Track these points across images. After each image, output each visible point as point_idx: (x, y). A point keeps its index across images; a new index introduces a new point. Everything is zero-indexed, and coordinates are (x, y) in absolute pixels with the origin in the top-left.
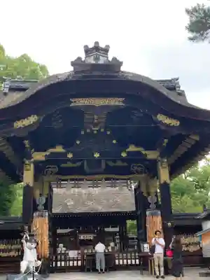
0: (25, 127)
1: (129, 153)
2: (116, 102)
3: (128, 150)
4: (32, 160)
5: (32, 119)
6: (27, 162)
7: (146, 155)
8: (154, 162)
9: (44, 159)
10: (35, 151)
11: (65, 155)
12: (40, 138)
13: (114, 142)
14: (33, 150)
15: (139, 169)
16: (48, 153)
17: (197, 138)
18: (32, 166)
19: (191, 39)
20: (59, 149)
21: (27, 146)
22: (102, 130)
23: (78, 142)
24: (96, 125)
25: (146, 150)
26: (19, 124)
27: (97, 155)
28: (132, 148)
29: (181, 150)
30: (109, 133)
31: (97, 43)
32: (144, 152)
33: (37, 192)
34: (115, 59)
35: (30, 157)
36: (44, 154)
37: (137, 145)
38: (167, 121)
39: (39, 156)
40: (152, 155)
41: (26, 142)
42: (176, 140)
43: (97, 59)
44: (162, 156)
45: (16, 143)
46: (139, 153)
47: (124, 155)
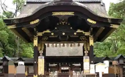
3: (77, 32)
4: (37, 36)
5: (37, 21)
6: (35, 37)
7: (84, 34)
9: (42, 35)
10: (38, 32)
12: (40, 27)
13: (71, 28)
14: (37, 32)
15: (84, 38)
16: (43, 33)
17: (104, 28)
18: (37, 38)
20: (48, 31)
21: (35, 30)
22: (66, 23)
23: (56, 28)
24: (63, 21)
26: (32, 23)
27: (64, 34)
30: (69, 24)
32: (84, 33)
33: (39, 48)
36: (42, 33)
39: (40, 34)
45: (31, 30)
47: (75, 34)
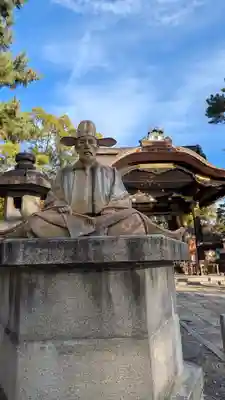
1: (173, 198)
2: (170, 166)
8: (189, 204)
19: (211, 122)
25: (184, 195)
28: (175, 195)
29: (206, 196)
31: (156, 128)
34: (168, 138)
37: (179, 193)
38: (201, 178)
40: (188, 199)
43: (157, 137)
44: (195, 199)
46: (179, 198)
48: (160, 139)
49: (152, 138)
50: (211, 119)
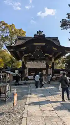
0: (24, 49)
2: (44, 44)
5: (25, 48)
7: (49, 56)
11: (31, 55)
12: (26, 52)
13: (42, 53)
17: (61, 53)
18: (24, 57)
20: (30, 54)
23: (34, 52)
24: (38, 49)
26: (22, 48)
27: (38, 56)
28: (46, 54)
30: (41, 51)
31: (40, 31)
34: (44, 34)
35: (23, 55)
37: (48, 54)
38: (55, 49)
39: (26, 55)
40: (51, 56)
41: (23, 52)
42: (56, 53)
44: (53, 56)
45: (21, 53)
47: (44, 56)
48: (41, 34)
49: (38, 34)
50: (62, 28)
